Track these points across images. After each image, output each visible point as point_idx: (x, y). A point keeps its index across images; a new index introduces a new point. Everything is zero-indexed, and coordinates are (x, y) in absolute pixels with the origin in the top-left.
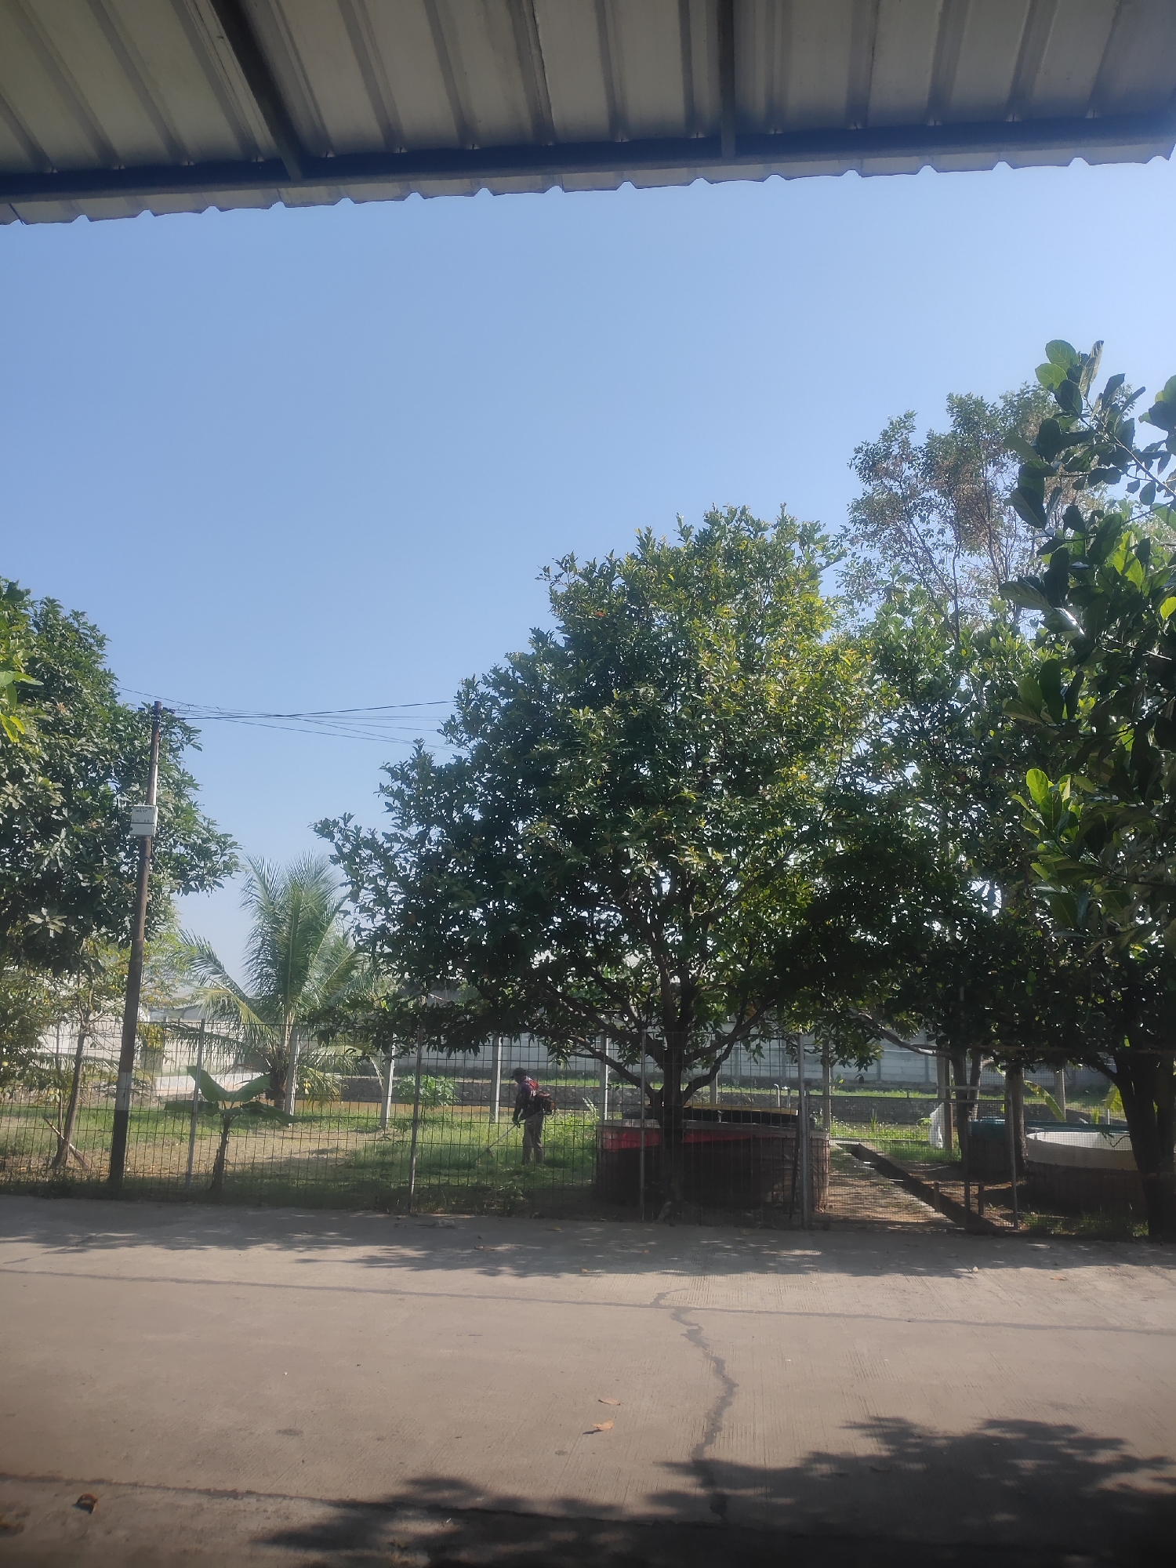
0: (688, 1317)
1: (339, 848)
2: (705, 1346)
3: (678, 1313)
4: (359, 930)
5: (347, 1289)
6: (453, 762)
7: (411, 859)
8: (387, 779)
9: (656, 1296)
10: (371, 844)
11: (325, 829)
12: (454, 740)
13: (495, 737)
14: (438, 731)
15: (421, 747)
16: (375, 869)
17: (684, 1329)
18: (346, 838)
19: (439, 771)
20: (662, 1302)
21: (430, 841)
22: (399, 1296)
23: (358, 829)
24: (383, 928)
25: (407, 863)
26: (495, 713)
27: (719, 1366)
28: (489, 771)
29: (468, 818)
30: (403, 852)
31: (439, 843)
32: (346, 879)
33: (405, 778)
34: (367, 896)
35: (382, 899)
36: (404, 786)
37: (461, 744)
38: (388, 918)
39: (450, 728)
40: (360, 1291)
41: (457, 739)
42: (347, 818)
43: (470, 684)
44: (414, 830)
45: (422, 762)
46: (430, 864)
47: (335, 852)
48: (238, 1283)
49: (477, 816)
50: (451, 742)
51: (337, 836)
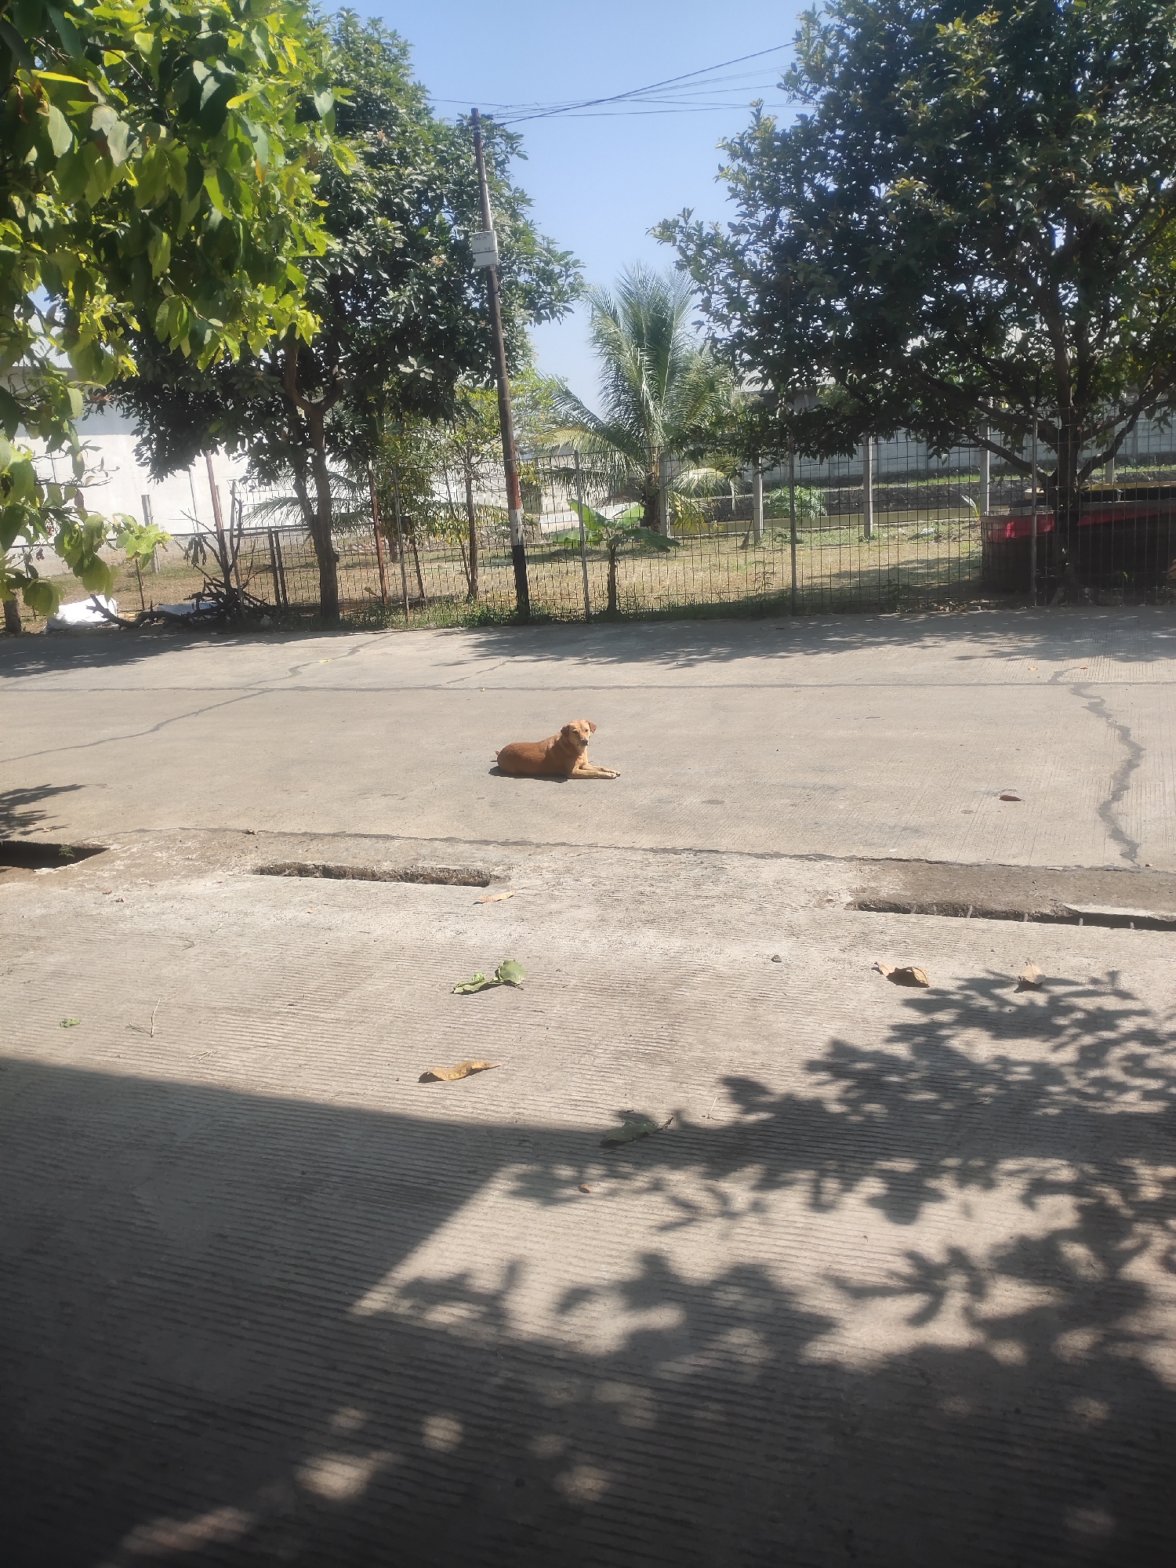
0: (1088, 692)
1: (682, 251)
2: (1108, 716)
3: (1078, 689)
4: (715, 341)
5: (746, 686)
6: (799, 123)
7: (761, 250)
8: (723, 157)
9: (1053, 674)
10: (713, 240)
11: (667, 231)
12: (799, 95)
13: (846, 81)
14: (779, 86)
15: (759, 111)
16: (723, 270)
17: (1086, 702)
18: (689, 237)
19: (783, 138)
20: (1060, 679)
21: (781, 224)
22: (795, 689)
23: (700, 226)
24: (740, 334)
25: (757, 257)
26: (843, 50)
27: (1125, 734)
28: (840, 127)
29: (820, 191)
30: (752, 244)
31: (790, 227)
32: (695, 285)
33: (747, 155)
34: (719, 302)
35: (736, 303)
36: (746, 165)
37: (807, 98)
38: (744, 322)
39: (791, 82)
40: (758, 686)
41: (801, 92)
42: (687, 214)
43: (810, 18)
44: (762, 215)
45: (764, 133)
46: (786, 252)
47: (679, 257)
48: (647, 687)
49: (832, 187)
50: (795, 97)
51: (679, 237)
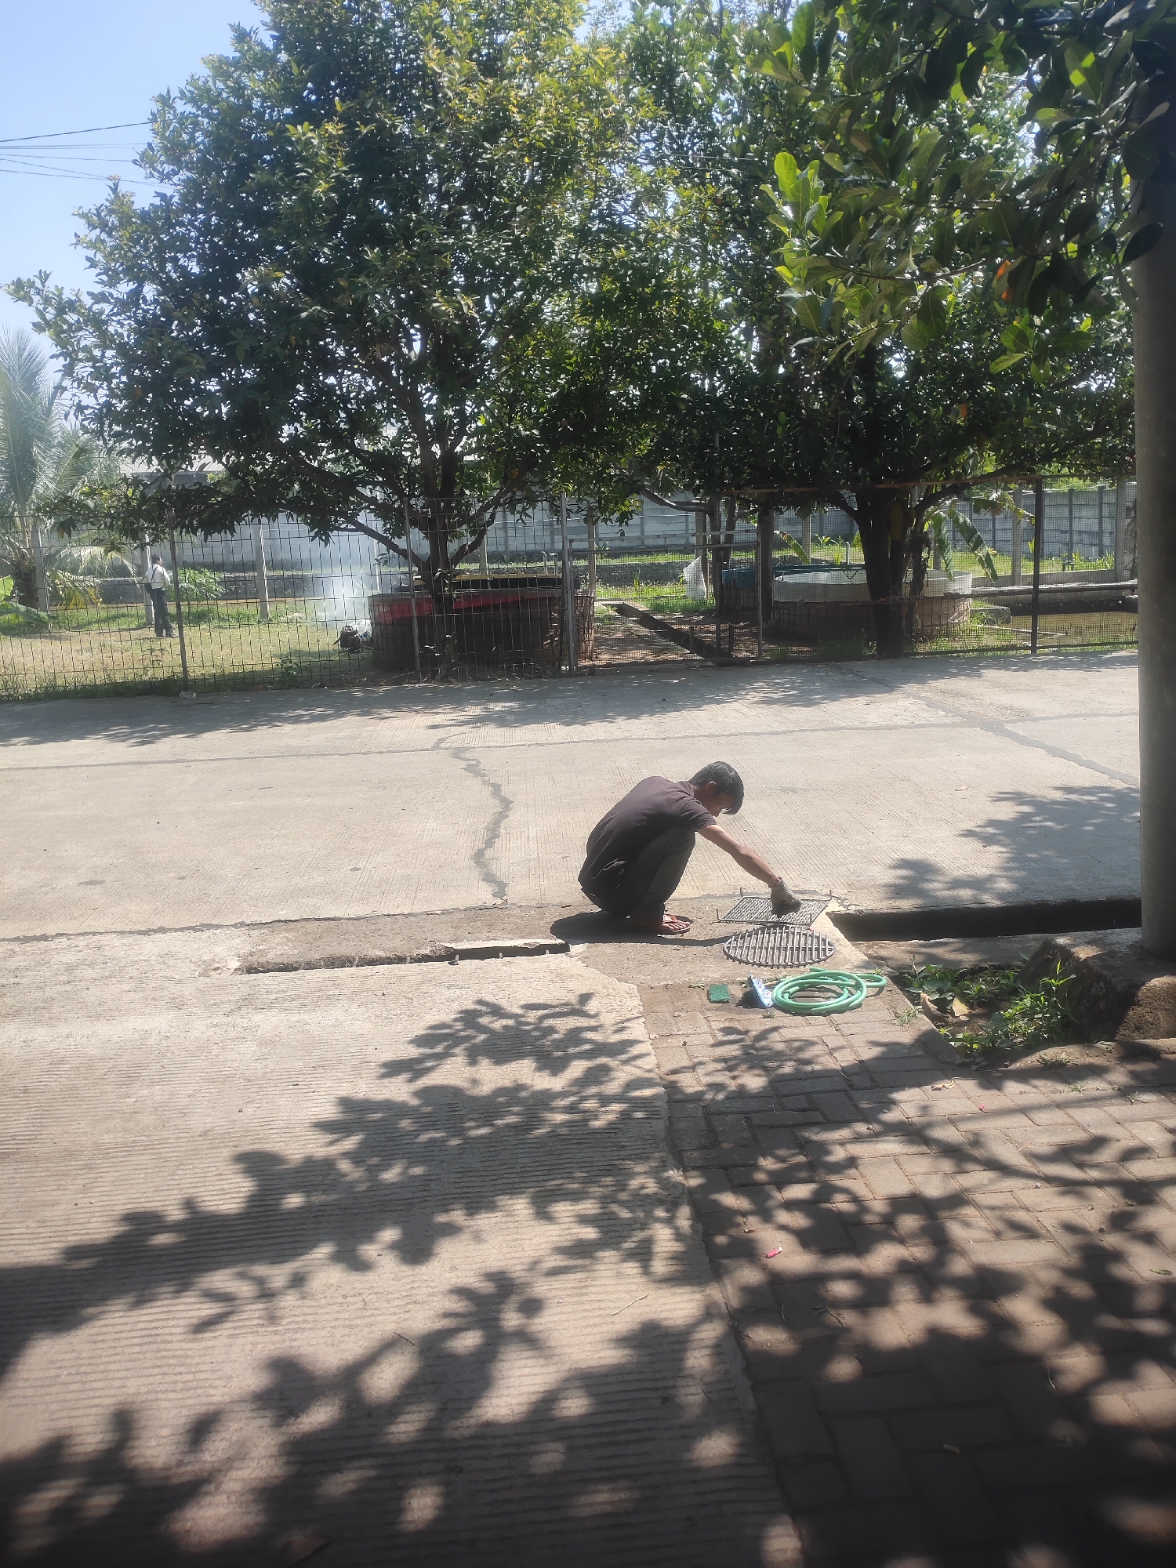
0: (467, 755)
1: (41, 314)
2: (483, 776)
3: (458, 753)
4: (80, 408)
5: (134, 763)
6: (157, 201)
7: (126, 322)
8: (81, 227)
9: (436, 741)
10: (72, 306)
11: (21, 290)
12: (156, 174)
13: (204, 167)
14: (135, 162)
15: (116, 186)
16: (87, 338)
17: (464, 764)
18: (47, 301)
19: (144, 215)
20: (442, 745)
21: (145, 301)
22: (186, 764)
23: (60, 291)
24: (108, 405)
25: (122, 328)
26: (199, 137)
27: (496, 790)
28: (201, 211)
29: (184, 272)
30: (116, 315)
31: (155, 302)
32: (56, 350)
33: (103, 226)
34: (84, 370)
35: (103, 374)
36: (104, 236)
37: (165, 177)
38: (112, 394)
39: (146, 159)
40: (146, 763)
41: (158, 171)
42: (44, 277)
43: (165, 101)
44: (125, 288)
45: (119, 205)
46: (151, 329)
47: (37, 319)
48: (18, 769)
49: (195, 268)
50: (152, 176)
51: (36, 299)
